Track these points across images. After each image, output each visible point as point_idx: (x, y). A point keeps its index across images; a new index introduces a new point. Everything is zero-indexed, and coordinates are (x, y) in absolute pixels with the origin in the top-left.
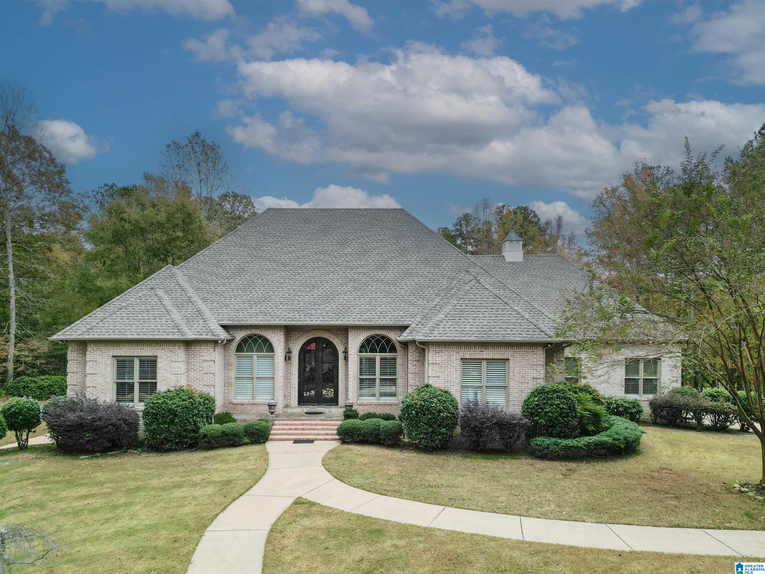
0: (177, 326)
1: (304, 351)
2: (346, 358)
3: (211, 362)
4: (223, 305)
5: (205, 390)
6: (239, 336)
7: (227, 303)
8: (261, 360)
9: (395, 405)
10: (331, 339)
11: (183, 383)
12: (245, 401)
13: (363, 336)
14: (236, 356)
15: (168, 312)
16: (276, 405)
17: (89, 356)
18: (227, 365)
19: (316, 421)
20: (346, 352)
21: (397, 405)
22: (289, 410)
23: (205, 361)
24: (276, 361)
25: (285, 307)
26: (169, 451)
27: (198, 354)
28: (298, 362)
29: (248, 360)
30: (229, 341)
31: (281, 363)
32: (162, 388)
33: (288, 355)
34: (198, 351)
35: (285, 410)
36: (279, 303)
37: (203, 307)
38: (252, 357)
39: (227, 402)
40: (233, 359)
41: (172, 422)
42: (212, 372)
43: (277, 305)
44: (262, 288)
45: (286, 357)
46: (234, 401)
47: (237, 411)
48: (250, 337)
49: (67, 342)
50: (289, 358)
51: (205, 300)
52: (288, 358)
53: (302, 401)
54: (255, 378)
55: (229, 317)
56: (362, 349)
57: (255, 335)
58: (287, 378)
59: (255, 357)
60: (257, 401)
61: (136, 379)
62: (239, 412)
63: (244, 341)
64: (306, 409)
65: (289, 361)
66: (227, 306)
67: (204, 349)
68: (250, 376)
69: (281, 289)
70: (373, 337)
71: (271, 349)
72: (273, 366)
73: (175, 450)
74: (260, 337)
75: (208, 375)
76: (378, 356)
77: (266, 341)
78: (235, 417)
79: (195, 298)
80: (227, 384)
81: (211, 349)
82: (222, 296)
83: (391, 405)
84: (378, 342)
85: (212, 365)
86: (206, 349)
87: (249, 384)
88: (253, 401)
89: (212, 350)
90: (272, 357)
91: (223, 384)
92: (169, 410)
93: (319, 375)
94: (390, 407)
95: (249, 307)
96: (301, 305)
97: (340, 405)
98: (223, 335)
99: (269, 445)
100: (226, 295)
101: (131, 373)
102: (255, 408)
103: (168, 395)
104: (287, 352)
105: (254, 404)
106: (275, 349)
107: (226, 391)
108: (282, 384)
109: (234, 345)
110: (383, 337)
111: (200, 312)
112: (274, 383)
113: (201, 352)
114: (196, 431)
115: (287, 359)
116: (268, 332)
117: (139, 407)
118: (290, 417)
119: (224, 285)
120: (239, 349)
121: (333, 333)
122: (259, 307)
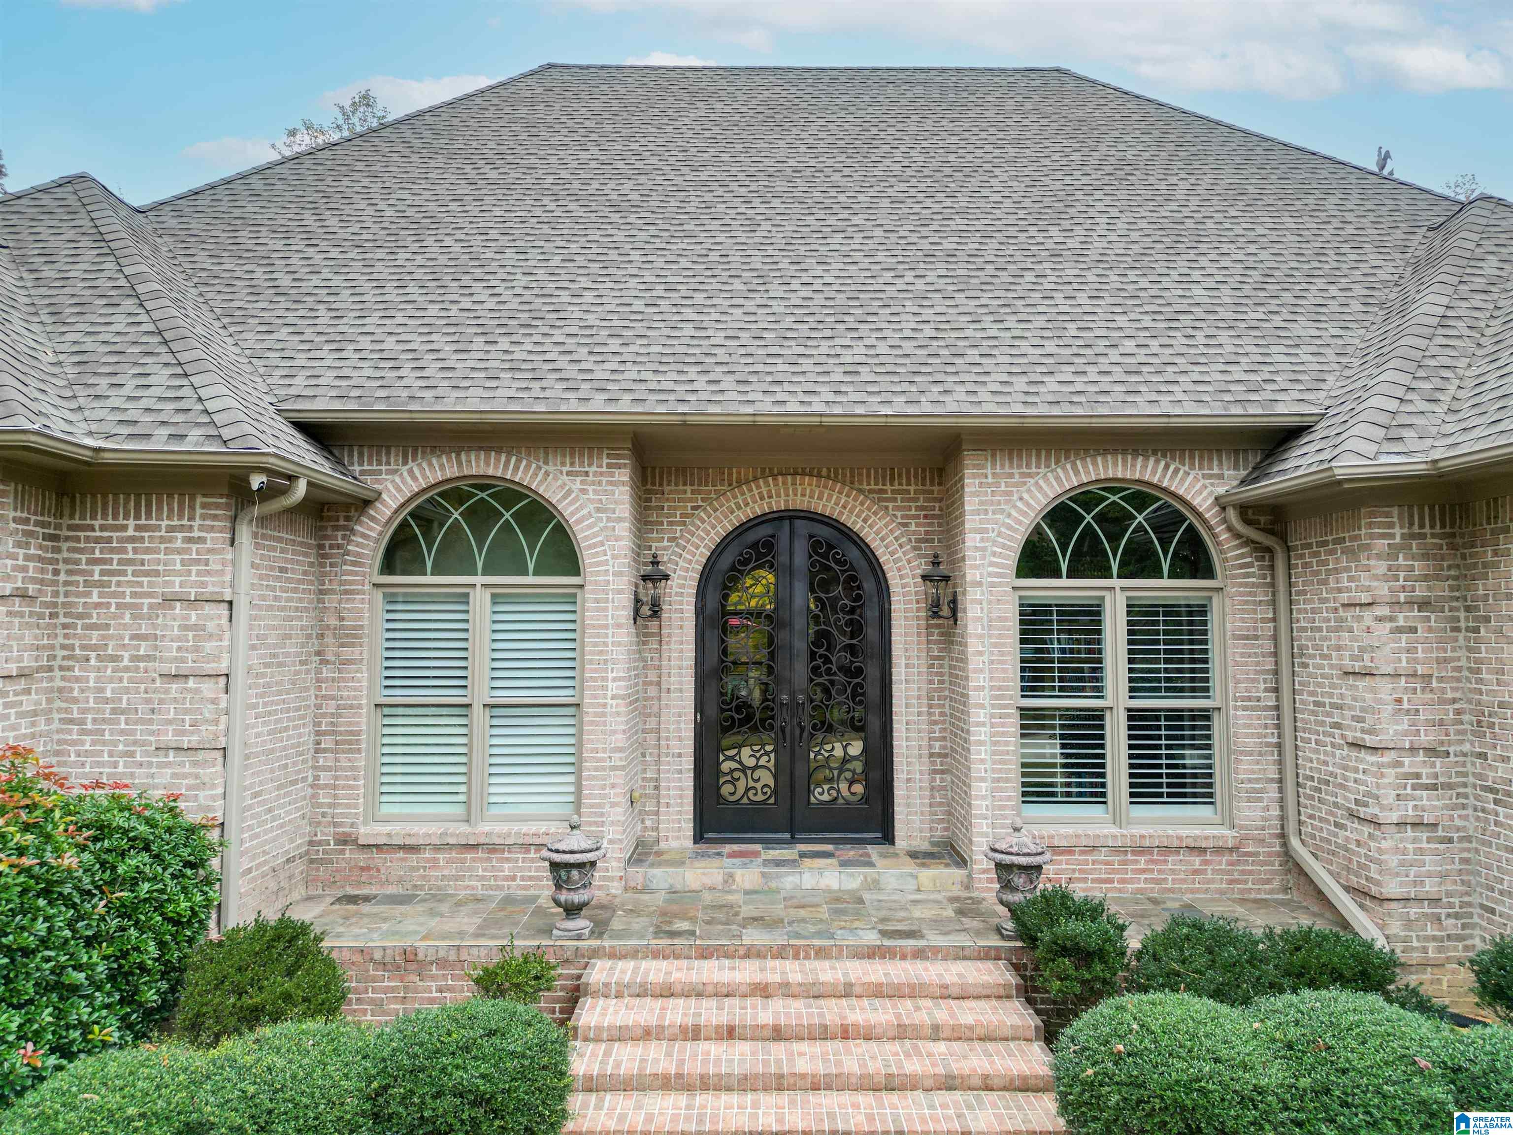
3: (209, 609)
4: (323, 338)
6: (397, 486)
7: (341, 329)
8: (511, 612)
9: (1219, 850)
10: (853, 521)
12: (422, 831)
14: (379, 595)
16: (593, 864)
18: (323, 636)
19: (839, 961)
20: (939, 577)
21: (1231, 850)
22: (659, 877)
23: (169, 601)
24: (591, 617)
25: (633, 348)
27: (130, 562)
28: (692, 632)
29: (446, 613)
31: (619, 626)
33: (648, 592)
34: (132, 540)
35: (638, 874)
36: (605, 332)
38: (464, 598)
39: (326, 834)
40: (365, 606)
42: (210, 667)
43: (596, 339)
44: (521, 281)
45: (637, 601)
46: (367, 832)
47: (382, 884)
48: (456, 492)
50: (656, 611)
52: (646, 604)
53: (713, 821)
54: (477, 709)
55: (344, 383)
56: (1032, 557)
57: (483, 488)
58: (643, 706)
59: (481, 600)
60: (486, 827)
62: (390, 890)
63: (426, 513)
65: (653, 625)
66: (341, 342)
67: (171, 529)
68: (453, 696)
69: (612, 285)
70: (1087, 496)
71: (563, 555)
72: (575, 643)
74: (510, 493)
75: (191, 683)
76: (1116, 595)
77: (538, 514)
80: (332, 741)
81: (212, 529)
82: (321, 307)
83: (1202, 851)
84: (1114, 520)
85: (211, 625)
86: (182, 528)
87: (445, 740)
88: (464, 828)
89: (216, 538)
90: (572, 597)
91: (309, 740)
93: (793, 694)
94: (1196, 861)
95: (455, 347)
96: (713, 341)
97: (901, 843)
102: (478, 866)
104: (645, 578)
105: (475, 847)
106: (588, 557)
107: (325, 778)
108: (619, 740)
109: (369, 531)
112: (579, 735)
113: (147, 551)
115: (646, 610)
116: (550, 468)
118: (675, 928)
119: (340, 268)
120: (401, 554)
121: (861, 491)
122: (504, 343)
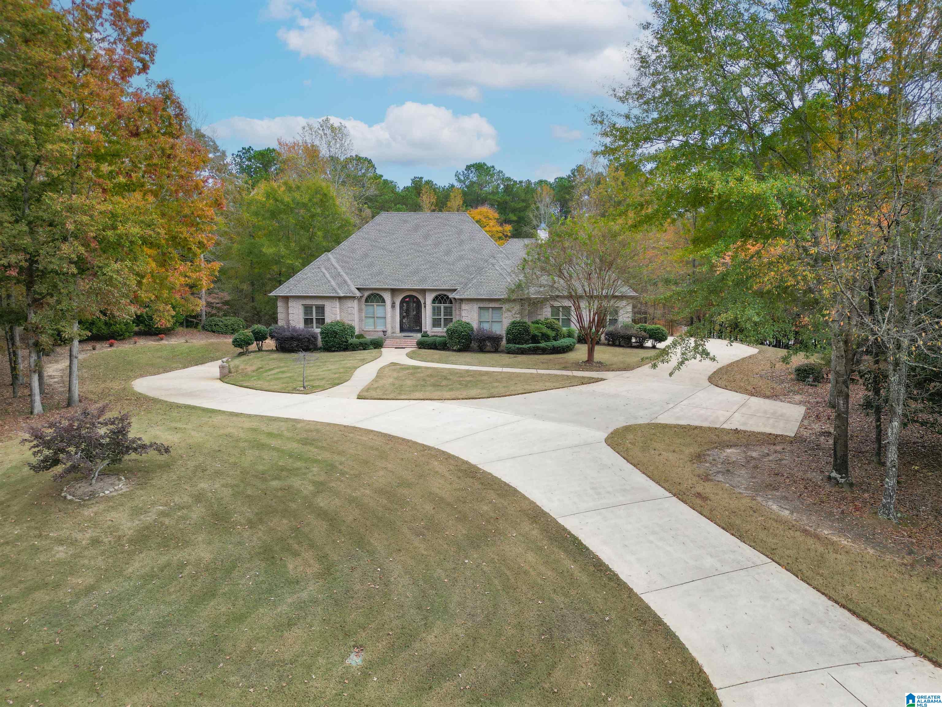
0: (334, 289)
1: (402, 302)
2: (425, 307)
3: (353, 309)
4: (357, 276)
5: (350, 323)
6: (366, 294)
7: (359, 275)
8: (378, 307)
10: (417, 296)
11: (338, 318)
12: (370, 329)
13: (433, 295)
14: (365, 305)
15: (329, 281)
16: (387, 332)
17: (290, 304)
18: (360, 310)
19: (408, 340)
20: (425, 303)
22: (395, 335)
23: (349, 307)
24: (387, 308)
25: (391, 278)
26: (334, 351)
27: (345, 304)
28: (399, 309)
29: (371, 307)
30: (361, 297)
31: (390, 309)
32: (328, 320)
34: (345, 302)
35: (392, 334)
36: (388, 275)
37: (347, 278)
38: (373, 305)
39: (361, 329)
40: (363, 306)
41: (335, 337)
42: (353, 313)
43: (387, 277)
46: (365, 329)
48: (372, 294)
49: (277, 297)
51: (347, 274)
52: (393, 306)
53: (402, 330)
54: (375, 317)
55: (360, 283)
56: (434, 301)
57: (375, 294)
58: (393, 317)
59: (375, 306)
60: (377, 329)
61: (314, 317)
62: (367, 334)
63: (369, 297)
64: (404, 334)
65: (394, 308)
66: (359, 277)
67: (348, 301)
68: (373, 316)
69: (389, 267)
70: (440, 295)
71: (383, 301)
72: (385, 310)
73: (337, 351)
74: (378, 295)
75: (351, 314)
76: (442, 306)
77: (381, 297)
78: (365, 336)
79: (342, 273)
80: (361, 320)
81: (353, 301)
82: (356, 271)
84: (442, 298)
86: (350, 301)
87: (372, 320)
88: (374, 329)
90: (385, 306)
91: (359, 320)
92: (334, 331)
93: (411, 316)
95: (371, 278)
96: (400, 277)
97: (421, 332)
98: (358, 294)
99: (382, 349)
100: (358, 270)
101: (312, 313)
102: (376, 333)
103: (332, 324)
104: (393, 303)
105: (375, 331)
106: (386, 301)
107: (360, 324)
108: (390, 320)
109: (364, 299)
110: (445, 295)
111: (345, 282)
112: (386, 320)
113: (347, 303)
114: (347, 342)
116: (382, 292)
117: (318, 330)
118: (393, 338)
119: (357, 264)
120: (367, 301)
121: (418, 293)
122: (377, 278)
